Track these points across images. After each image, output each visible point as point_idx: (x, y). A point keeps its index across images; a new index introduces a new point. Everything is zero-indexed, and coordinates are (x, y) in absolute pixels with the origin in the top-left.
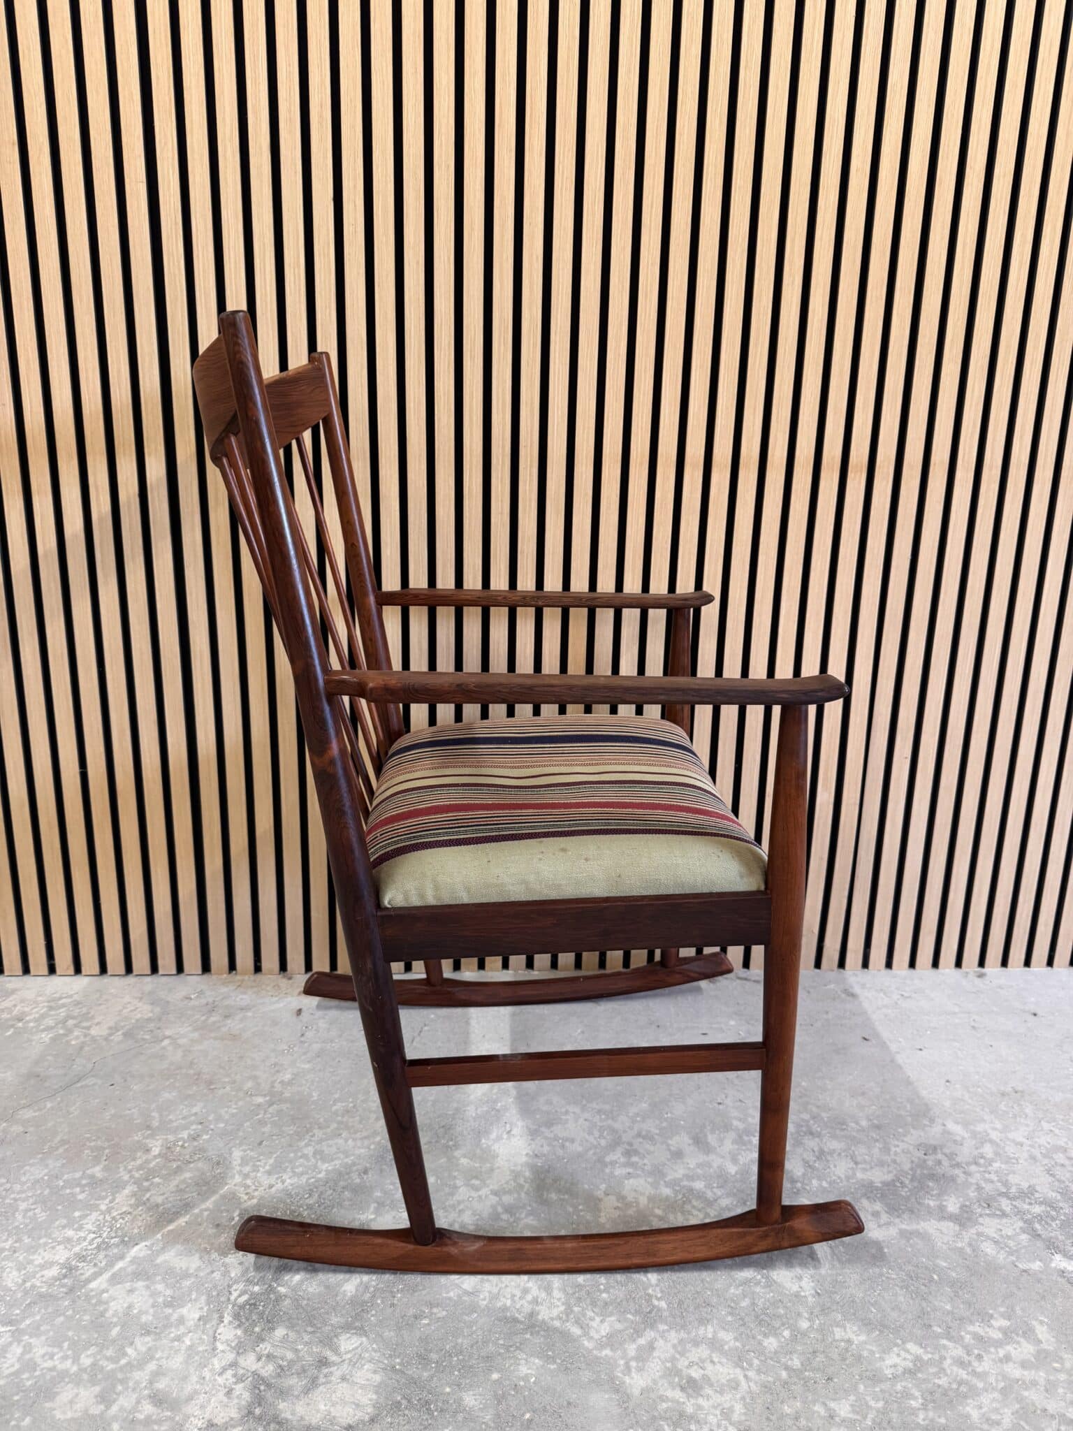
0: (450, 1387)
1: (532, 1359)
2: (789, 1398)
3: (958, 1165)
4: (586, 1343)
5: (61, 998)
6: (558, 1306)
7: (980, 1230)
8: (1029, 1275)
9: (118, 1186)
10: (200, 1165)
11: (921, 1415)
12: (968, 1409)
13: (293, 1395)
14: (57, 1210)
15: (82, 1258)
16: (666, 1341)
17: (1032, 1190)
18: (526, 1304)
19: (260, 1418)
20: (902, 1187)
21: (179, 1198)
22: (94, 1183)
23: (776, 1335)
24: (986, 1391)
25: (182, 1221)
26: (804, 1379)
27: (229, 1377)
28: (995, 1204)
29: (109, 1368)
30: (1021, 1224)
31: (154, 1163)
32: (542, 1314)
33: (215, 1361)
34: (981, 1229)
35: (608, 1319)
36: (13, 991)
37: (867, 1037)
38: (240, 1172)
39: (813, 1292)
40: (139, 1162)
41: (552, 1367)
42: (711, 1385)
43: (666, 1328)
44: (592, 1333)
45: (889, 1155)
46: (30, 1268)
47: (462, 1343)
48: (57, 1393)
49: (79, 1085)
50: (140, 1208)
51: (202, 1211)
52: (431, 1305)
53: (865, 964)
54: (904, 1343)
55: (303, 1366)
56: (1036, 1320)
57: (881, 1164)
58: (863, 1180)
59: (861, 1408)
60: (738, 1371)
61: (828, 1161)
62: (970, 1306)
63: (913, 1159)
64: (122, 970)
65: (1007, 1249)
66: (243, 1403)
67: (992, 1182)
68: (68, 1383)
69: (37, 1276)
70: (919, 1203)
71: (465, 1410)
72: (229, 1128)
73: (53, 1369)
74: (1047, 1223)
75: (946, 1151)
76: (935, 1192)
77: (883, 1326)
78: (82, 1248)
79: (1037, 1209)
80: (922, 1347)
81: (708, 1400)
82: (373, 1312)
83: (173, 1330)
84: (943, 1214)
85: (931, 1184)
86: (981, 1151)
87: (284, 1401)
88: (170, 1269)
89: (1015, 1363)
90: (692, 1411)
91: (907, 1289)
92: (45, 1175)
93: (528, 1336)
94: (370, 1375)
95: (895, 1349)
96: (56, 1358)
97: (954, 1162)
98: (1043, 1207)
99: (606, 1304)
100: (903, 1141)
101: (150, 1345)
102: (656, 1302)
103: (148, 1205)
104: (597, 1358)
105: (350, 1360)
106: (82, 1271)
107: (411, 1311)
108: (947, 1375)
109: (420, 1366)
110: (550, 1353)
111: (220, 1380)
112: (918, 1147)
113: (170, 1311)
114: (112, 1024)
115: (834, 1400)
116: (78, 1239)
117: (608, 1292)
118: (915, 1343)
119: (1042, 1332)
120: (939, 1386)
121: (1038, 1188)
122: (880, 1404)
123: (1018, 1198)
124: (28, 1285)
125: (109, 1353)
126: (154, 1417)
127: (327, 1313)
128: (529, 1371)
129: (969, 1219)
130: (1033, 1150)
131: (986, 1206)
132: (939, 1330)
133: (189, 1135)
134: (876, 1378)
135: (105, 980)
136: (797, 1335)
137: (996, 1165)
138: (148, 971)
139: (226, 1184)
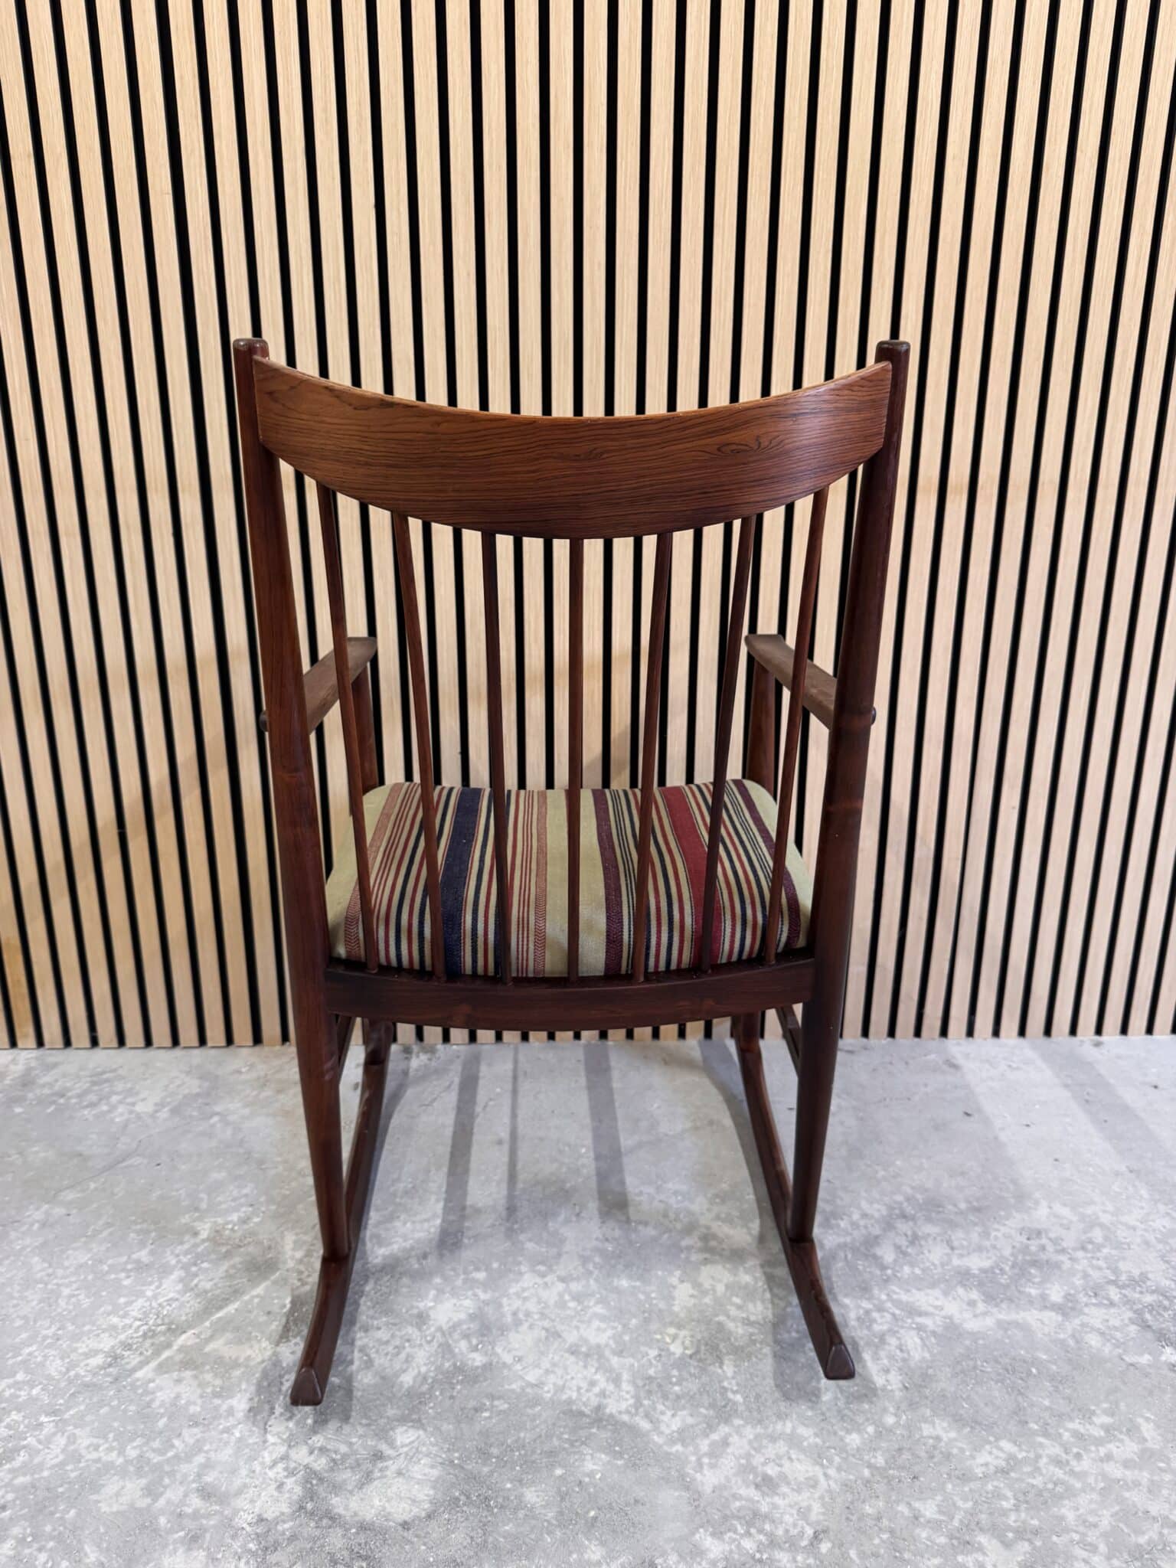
0: (511, 1483)
1: (598, 1455)
2: (871, 1497)
3: (1063, 1251)
4: (656, 1438)
5: (104, 1072)
6: (627, 1400)
8: (1137, 1369)
9: (165, 1271)
10: (251, 1249)
11: (1013, 1517)
12: (1063, 1511)
13: (346, 1489)
14: (102, 1296)
15: (127, 1346)
16: (741, 1436)
17: (1144, 1277)
18: (593, 1398)
19: (312, 1514)
20: (1002, 1274)
21: (228, 1284)
22: (141, 1267)
23: (859, 1431)
24: (1085, 1492)
25: (231, 1308)
26: (887, 1477)
27: (280, 1470)
29: (155, 1461)
30: (1130, 1314)
31: (202, 1247)
32: (610, 1407)
33: (266, 1454)
34: (1085, 1319)
35: (679, 1413)
36: (55, 1065)
37: (969, 1112)
38: (292, 1258)
39: (900, 1386)
40: (186, 1246)
41: (620, 1462)
42: (788, 1484)
43: (741, 1422)
44: (663, 1428)
45: (988, 1239)
46: (74, 1356)
47: (524, 1438)
48: (103, 1485)
49: (124, 1164)
50: (188, 1294)
51: (253, 1297)
52: (492, 1397)
53: (970, 1032)
54: (997, 1440)
55: (357, 1460)
56: (1142, 1416)
57: (980, 1249)
58: (959, 1266)
59: (947, 1509)
60: (817, 1468)
61: (921, 1246)
62: (1070, 1402)
63: (1014, 1244)
64: (168, 1042)
65: (1114, 1341)
66: (295, 1497)
67: (1100, 1269)
68: (114, 1475)
69: (82, 1364)
70: (1019, 1291)
71: (526, 1506)
72: (282, 1210)
73: (98, 1460)
75: (1052, 1235)
76: (1037, 1280)
77: (976, 1422)
78: (127, 1338)
79: (1149, 1299)
80: (1016, 1445)
81: (784, 1499)
82: (432, 1405)
83: (222, 1421)
84: (1045, 1304)
85: (1033, 1271)
86: (1089, 1235)
87: (336, 1495)
88: (220, 1358)
89: (1116, 1462)
90: (767, 1510)
91: (1003, 1383)
92: (89, 1259)
93: (594, 1430)
94: (427, 1470)
95: (988, 1447)
96: (101, 1449)
97: (1059, 1248)
99: (678, 1397)
100: (1005, 1225)
101: (199, 1436)
102: (730, 1395)
103: (196, 1291)
104: (670, 1454)
105: (407, 1454)
106: (126, 1360)
107: (472, 1404)
108: (1041, 1474)
109: (480, 1461)
110: (617, 1448)
111: (271, 1474)
112: (1021, 1231)
113: (217, 1401)
114: (157, 1099)
115: (920, 1499)
116: (124, 1327)
117: (681, 1385)
118: (1009, 1440)
119: (1148, 1430)
120: (1033, 1486)
121: (1150, 1276)
122: (969, 1504)
123: (1128, 1286)
124: (72, 1373)
125: (156, 1444)
126: (202, 1511)
127: (384, 1405)
128: (595, 1467)
129: (1073, 1309)
131: (1092, 1294)
132: (1036, 1427)
133: (239, 1217)
134: (965, 1477)
135: (150, 1053)
136: (883, 1432)
137: (1105, 1251)
138: (196, 1043)
139: (278, 1269)
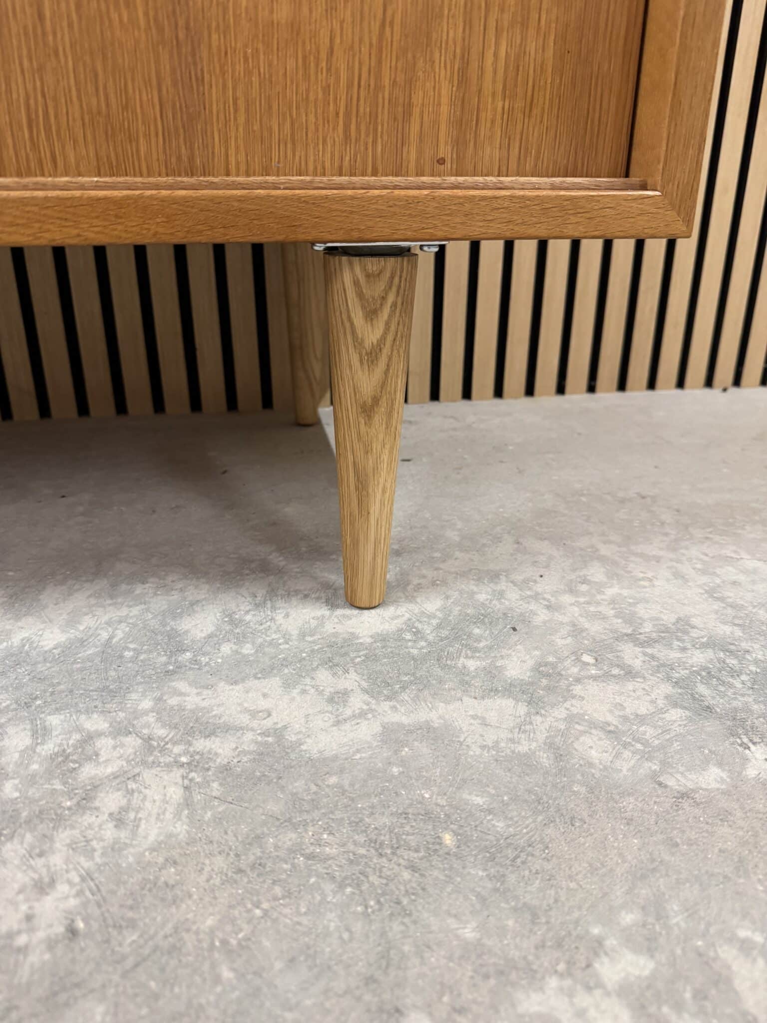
7: (575, 711)
28: (609, 656)
74: (723, 683)
98: (710, 654)
130: (679, 565)
